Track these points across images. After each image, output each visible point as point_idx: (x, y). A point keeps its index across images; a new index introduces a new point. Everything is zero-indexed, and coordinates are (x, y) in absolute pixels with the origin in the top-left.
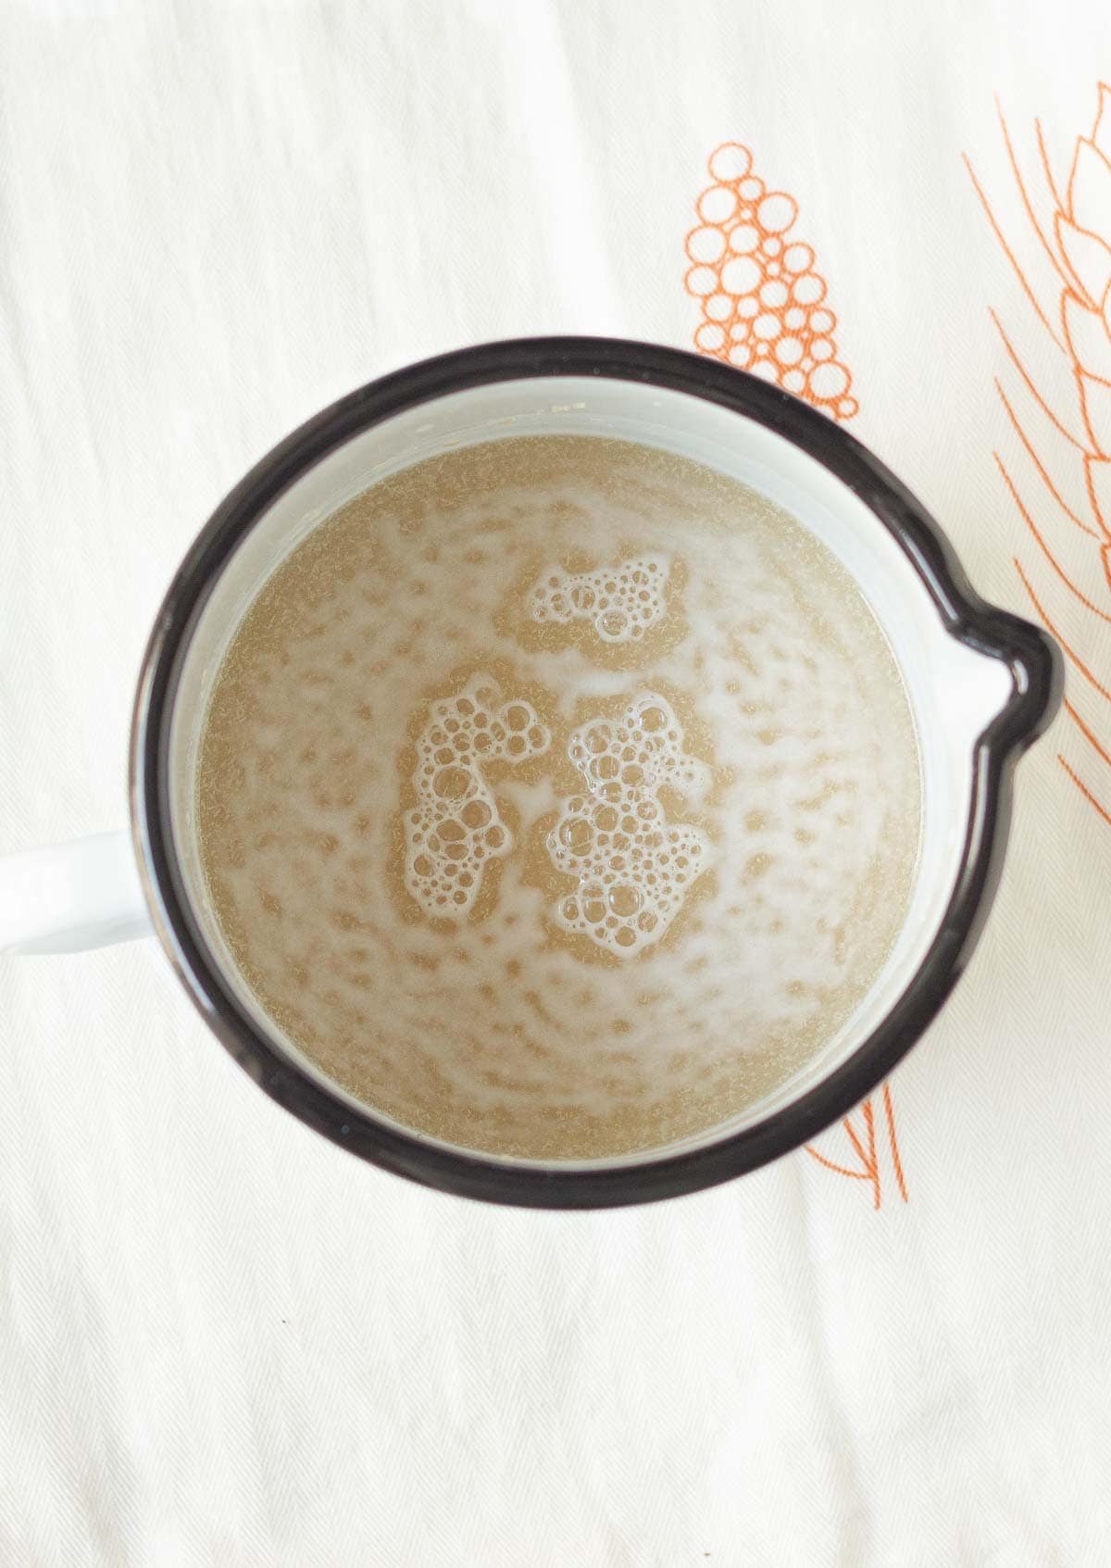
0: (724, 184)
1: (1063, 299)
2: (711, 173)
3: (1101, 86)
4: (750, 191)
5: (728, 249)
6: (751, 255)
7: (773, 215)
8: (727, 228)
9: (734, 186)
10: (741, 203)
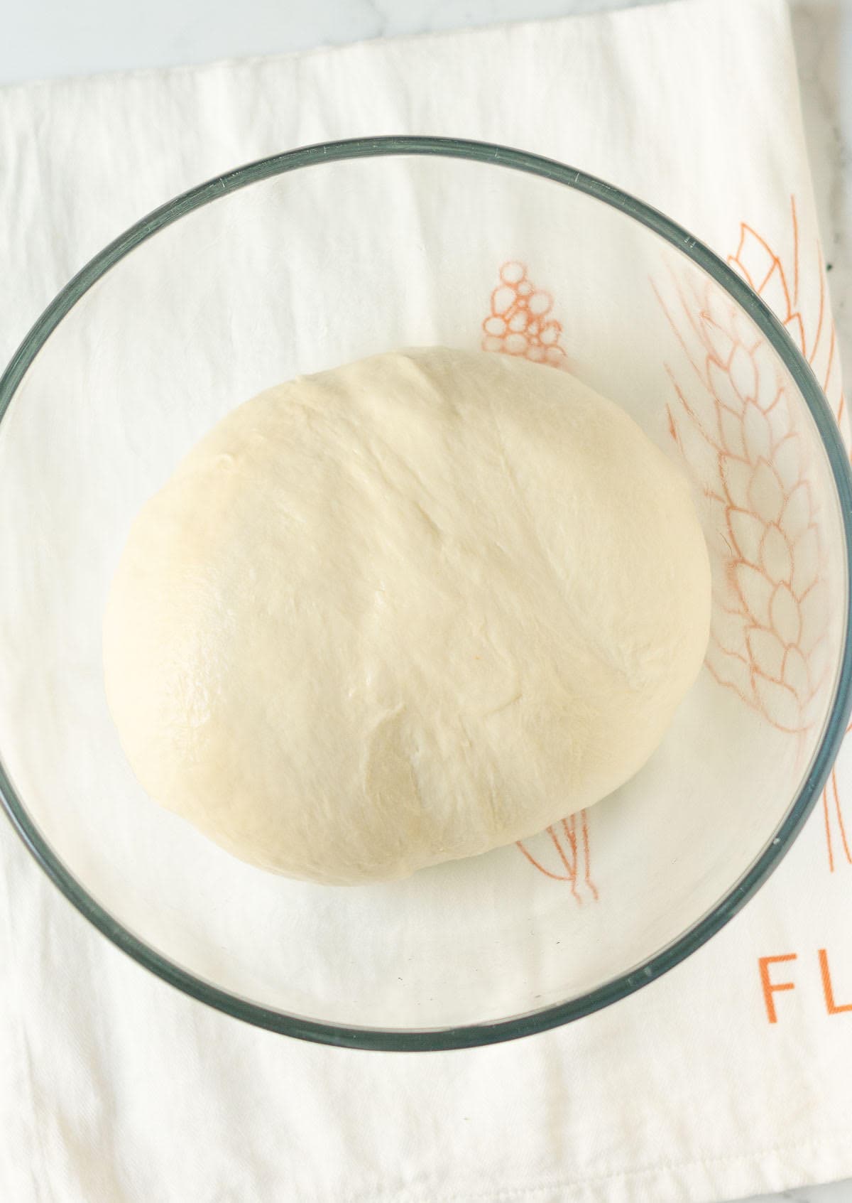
0: (509, 285)
1: (707, 361)
2: (501, 277)
3: (744, 225)
4: (524, 289)
5: (508, 329)
6: (521, 333)
7: (537, 305)
8: (507, 318)
9: (515, 286)
10: (519, 297)
